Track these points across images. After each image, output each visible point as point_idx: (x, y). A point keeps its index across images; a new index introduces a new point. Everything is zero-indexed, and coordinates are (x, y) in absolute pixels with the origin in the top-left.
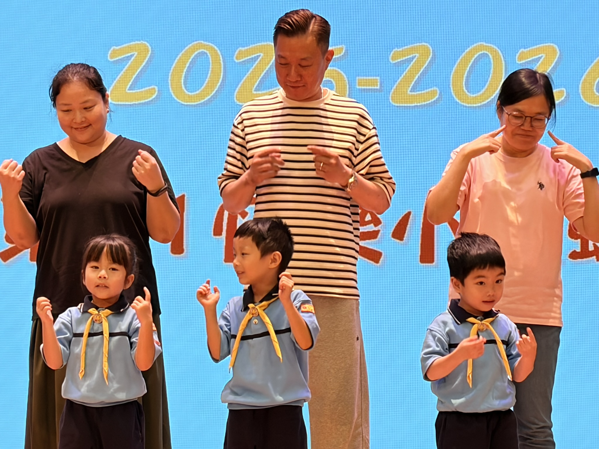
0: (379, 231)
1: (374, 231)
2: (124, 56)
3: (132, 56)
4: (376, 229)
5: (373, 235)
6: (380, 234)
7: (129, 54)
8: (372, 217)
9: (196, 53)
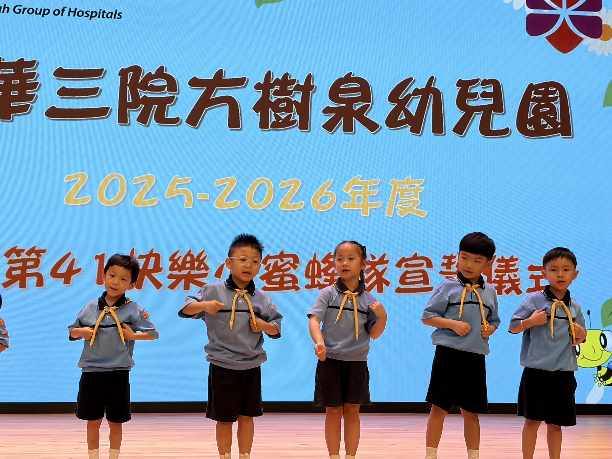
0: (207, 273)
1: (205, 273)
2: (73, 180)
3: (77, 180)
4: (206, 272)
5: (205, 275)
6: (208, 275)
7: (76, 179)
8: (204, 266)
9: (112, 179)
